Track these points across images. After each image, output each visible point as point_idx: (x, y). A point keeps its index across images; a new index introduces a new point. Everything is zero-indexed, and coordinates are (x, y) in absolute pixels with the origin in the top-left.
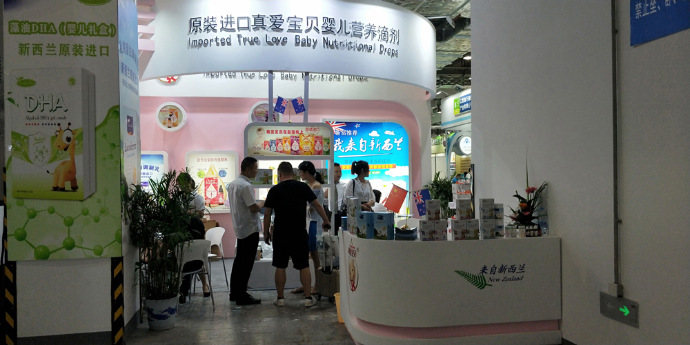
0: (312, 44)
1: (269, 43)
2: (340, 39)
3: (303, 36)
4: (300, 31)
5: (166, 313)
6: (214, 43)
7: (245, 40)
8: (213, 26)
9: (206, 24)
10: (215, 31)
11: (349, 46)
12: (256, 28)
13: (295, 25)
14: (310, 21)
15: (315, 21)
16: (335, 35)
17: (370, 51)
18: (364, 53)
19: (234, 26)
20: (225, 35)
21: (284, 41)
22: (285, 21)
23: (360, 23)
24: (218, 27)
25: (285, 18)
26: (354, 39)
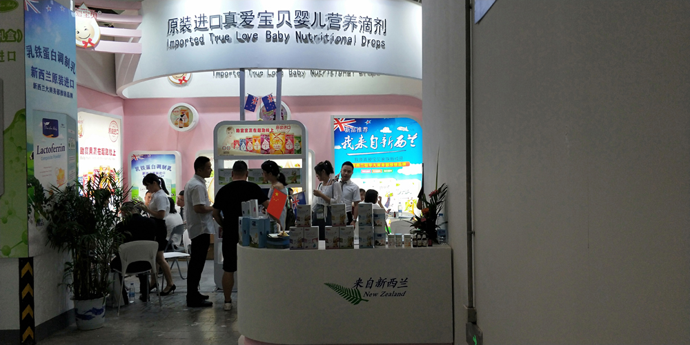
0: (284, 38)
1: (240, 40)
2: (314, 32)
3: (274, 31)
4: (272, 26)
5: (90, 313)
6: (189, 44)
7: (217, 38)
8: (187, 26)
9: (182, 24)
10: (190, 31)
11: (325, 39)
12: (228, 26)
13: (266, 20)
14: (281, 16)
15: (287, 15)
16: (309, 28)
17: (349, 43)
18: (343, 47)
19: (207, 25)
20: (198, 34)
21: (255, 38)
22: (256, 16)
23: (337, 15)
24: (192, 28)
25: (255, 14)
26: (330, 32)
